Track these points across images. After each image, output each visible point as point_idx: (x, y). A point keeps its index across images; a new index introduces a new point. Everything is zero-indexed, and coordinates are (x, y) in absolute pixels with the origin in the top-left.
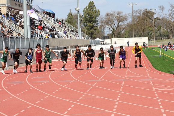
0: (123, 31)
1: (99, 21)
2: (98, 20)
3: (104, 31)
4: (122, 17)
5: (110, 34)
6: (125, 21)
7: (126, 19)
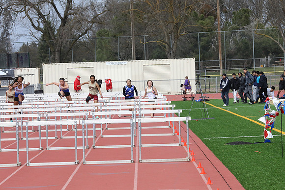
0: (90, 33)
3: (8, 34)
5: (33, 44)
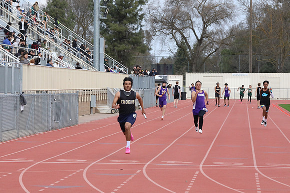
1: (147, 17)
2: (143, 15)
4: (217, 9)
6: (228, 20)
7: (228, 15)
